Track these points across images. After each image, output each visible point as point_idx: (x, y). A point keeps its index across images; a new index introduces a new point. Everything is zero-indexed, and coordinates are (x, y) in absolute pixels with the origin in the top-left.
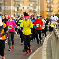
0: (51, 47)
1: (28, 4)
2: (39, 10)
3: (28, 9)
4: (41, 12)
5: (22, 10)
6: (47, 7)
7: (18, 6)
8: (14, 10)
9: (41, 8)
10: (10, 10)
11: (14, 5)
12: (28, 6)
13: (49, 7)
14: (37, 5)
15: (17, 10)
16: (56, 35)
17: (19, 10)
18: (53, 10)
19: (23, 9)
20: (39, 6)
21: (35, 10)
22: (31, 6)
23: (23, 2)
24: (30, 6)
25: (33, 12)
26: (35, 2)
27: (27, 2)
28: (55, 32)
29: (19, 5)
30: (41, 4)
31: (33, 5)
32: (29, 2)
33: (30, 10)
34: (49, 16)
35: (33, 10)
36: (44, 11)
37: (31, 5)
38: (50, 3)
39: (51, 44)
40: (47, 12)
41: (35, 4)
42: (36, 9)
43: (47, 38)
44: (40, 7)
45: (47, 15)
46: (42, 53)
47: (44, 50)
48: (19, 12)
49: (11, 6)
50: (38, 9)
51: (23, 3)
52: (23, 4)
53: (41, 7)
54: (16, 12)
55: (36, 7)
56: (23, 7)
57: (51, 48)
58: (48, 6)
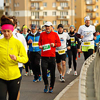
0: (94, 79)
1: (54, 7)
2: (72, 16)
3: (54, 15)
4: (75, 20)
5: (43, 17)
6: (87, 12)
7: (36, 10)
8: (30, 17)
9: (75, 13)
10: (24, 17)
11: (31, 9)
12: (54, 11)
13: (89, 12)
14: (69, 8)
15: (36, 17)
17: (38, 18)
18: (97, 16)
19: (45, 16)
20: (72, 9)
21: (66, 17)
22: (59, 10)
23: (46, 3)
24: (57, 10)
25: (63, 20)
26: (66, 3)
27: (53, 3)
29: (39, 9)
30: (75, 6)
31: (63, 8)
32: (55, 3)
33: (57, 17)
35: (63, 17)
36: (81, 19)
37: (59, 8)
38: (92, 5)
39: (93, 74)
41: (66, 6)
42: (67, 14)
43: (86, 64)
44: (74, 11)
46: (78, 89)
47: (81, 85)
48: (39, 21)
49: (26, 11)
51: (46, 5)
52: (45, 7)
54: (34, 21)
55: (67, 12)
56: (46, 13)
57: (94, 81)
58: (88, 10)
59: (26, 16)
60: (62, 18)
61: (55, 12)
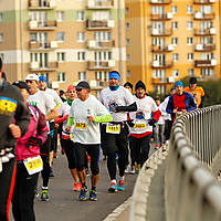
0: (163, 201)
1: (81, 41)
2: (120, 61)
3: (81, 60)
5: (57, 64)
6: (153, 51)
8: (29, 65)
9: (128, 55)
10: (16, 64)
11: (30, 46)
12: (82, 50)
13: (159, 51)
14: (114, 45)
15: (41, 65)
16: (179, 156)
17: (46, 65)
19: (61, 61)
20: (120, 47)
21: (107, 64)
22: (92, 49)
23: (63, 33)
24: (88, 48)
25: (100, 70)
27: (78, 34)
28: (176, 146)
29: (47, 46)
30: (128, 40)
31: (100, 44)
32: (83, 33)
33: (89, 63)
34: (161, 85)
35: (100, 64)
36: (141, 67)
37: (92, 44)
38: (163, 36)
39: (163, 191)
40: (153, 68)
41: (107, 40)
43: (147, 168)
44: (124, 50)
45: (153, 79)
47: (136, 214)
48: (47, 72)
49: (19, 52)
50: (118, 59)
51: (63, 39)
53: (127, 51)
55: (110, 54)
56: (63, 54)
57: (163, 206)
58: (156, 48)
59: (19, 61)
60: (98, 67)
61: (84, 54)
